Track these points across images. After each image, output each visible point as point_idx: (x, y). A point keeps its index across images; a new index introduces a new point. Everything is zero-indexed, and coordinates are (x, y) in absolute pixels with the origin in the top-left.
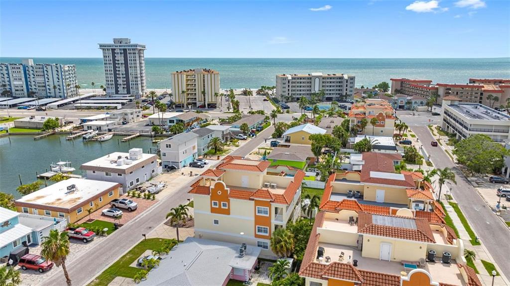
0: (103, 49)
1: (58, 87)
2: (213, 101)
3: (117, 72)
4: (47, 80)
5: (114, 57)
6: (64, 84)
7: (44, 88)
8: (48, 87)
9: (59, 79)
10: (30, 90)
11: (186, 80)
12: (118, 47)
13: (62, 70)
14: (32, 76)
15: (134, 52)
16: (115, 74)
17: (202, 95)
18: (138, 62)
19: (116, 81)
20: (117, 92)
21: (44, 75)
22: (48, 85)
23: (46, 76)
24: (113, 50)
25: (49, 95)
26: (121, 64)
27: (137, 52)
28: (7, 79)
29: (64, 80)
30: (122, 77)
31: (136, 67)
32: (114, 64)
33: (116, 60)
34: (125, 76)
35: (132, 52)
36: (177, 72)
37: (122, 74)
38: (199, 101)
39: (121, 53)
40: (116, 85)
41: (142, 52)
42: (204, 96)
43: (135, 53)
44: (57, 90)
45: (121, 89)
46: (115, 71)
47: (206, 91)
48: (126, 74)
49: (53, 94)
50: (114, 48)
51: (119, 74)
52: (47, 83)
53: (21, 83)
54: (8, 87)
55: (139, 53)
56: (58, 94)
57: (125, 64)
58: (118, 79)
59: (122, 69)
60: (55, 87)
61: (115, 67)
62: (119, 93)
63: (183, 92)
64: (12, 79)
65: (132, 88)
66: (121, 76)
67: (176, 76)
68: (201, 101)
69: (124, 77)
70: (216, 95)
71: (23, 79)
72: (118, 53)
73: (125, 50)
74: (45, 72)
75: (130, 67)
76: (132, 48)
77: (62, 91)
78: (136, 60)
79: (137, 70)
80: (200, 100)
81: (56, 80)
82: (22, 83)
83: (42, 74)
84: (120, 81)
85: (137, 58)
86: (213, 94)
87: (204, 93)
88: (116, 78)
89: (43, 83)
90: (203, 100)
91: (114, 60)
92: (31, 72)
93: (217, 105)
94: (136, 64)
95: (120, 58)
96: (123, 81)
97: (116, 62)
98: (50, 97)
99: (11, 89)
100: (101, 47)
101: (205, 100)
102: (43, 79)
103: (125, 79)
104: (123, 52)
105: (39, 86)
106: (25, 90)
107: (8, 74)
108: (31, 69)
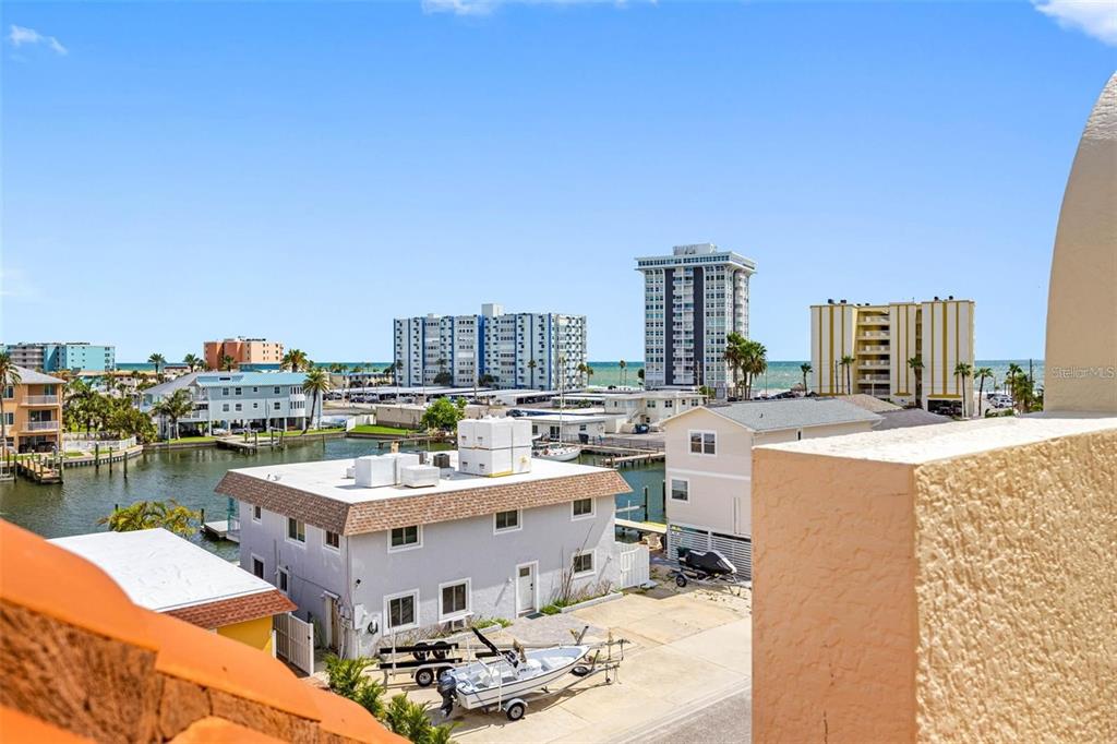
0: (648, 272)
1: (539, 365)
2: (951, 391)
3: (675, 328)
4: (519, 347)
5: (670, 288)
6: (553, 358)
7: (512, 368)
8: (519, 364)
9: (543, 346)
10: (486, 373)
11: (859, 327)
12: (683, 264)
13: (553, 324)
14: (493, 339)
15: (720, 273)
16: (670, 333)
17: (912, 371)
18: (728, 301)
19: (670, 350)
20: (670, 379)
21: (515, 338)
22: (521, 360)
23: (519, 339)
24: (669, 272)
25: (519, 383)
26: (686, 305)
27: (728, 274)
28: (449, 349)
29: (553, 349)
30: (686, 341)
31: (723, 313)
32: (670, 306)
33: (674, 297)
34: (692, 337)
35: (715, 274)
36: (830, 301)
37: (687, 333)
38: (898, 394)
39: (687, 278)
40: (670, 359)
41: (742, 276)
42: (918, 374)
43: (723, 277)
44: (537, 373)
45: (679, 371)
46: (670, 323)
47: (926, 359)
48: (695, 331)
49: (527, 382)
50: (672, 265)
51: (679, 332)
52: (519, 356)
53: (471, 355)
54: (449, 365)
55: (734, 280)
56: (537, 382)
57: (695, 305)
58: (675, 346)
59: (687, 320)
60: (532, 364)
61: (670, 315)
62: (675, 382)
63: (846, 361)
64: (456, 347)
65: (708, 369)
66: (683, 337)
67: (826, 312)
68: (907, 394)
69: (691, 341)
70: (962, 370)
71: (476, 347)
72: (681, 279)
73: (698, 271)
74: (519, 330)
75: (708, 314)
76: (717, 263)
77: (546, 374)
78: (723, 295)
79: (723, 321)
80: (903, 390)
81: (537, 347)
82: (473, 355)
83: (512, 334)
84: (680, 353)
85: (728, 290)
86: (951, 368)
87: (916, 363)
88: (670, 342)
89: (512, 356)
90: (912, 390)
91: (670, 296)
92: (493, 331)
93: (966, 408)
94: (723, 304)
95: (685, 292)
96: (687, 351)
97: (674, 301)
98: (521, 387)
99: (452, 369)
100: (643, 267)
101: (919, 388)
102: (513, 347)
103: (692, 346)
104: (691, 274)
105: (503, 363)
106: (477, 372)
107: (452, 337)
108: (493, 323)
